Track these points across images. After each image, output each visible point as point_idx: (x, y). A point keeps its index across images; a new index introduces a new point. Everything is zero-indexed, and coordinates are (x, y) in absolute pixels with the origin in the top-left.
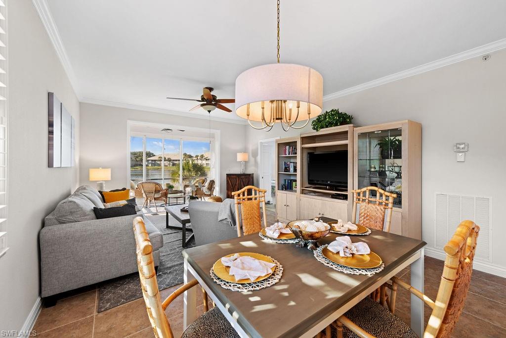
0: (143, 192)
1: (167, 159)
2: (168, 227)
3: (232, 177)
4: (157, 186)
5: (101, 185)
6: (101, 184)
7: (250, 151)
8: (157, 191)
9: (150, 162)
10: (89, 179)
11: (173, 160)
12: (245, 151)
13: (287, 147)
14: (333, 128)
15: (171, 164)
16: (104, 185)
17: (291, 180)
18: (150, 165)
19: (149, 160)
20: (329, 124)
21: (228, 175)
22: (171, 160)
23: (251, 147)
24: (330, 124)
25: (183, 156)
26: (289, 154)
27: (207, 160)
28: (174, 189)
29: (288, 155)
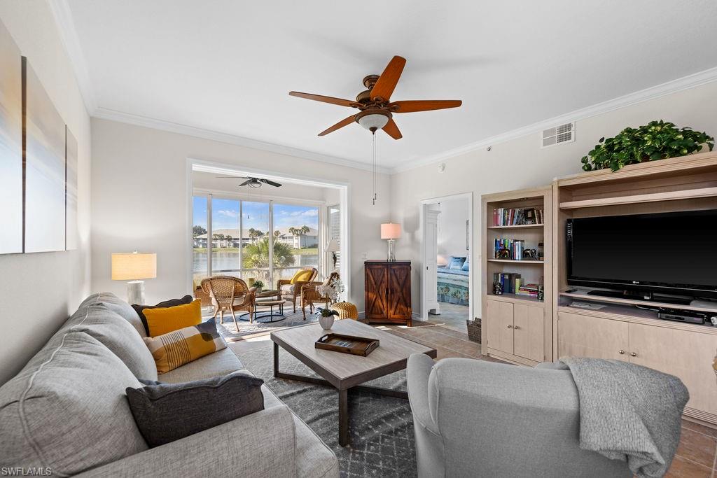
0: (211, 295)
1: (225, 237)
2: (278, 375)
3: (376, 267)
4: (239, 285)
5: (136, 290)
6: (137, 287)
7: (402, 222)
8: (238, 294)
9: (201, 241)
10: (110, 275)
11: (234, 239)
12: (390, 220)
13: (501, 211)
14: (668, 161)
15: (232, 244)
16: (143, 289)
17: (510, 275)
18: (201, 246)
19: (199, 239)
20: (654, 152)
21: (367, 264)
22: (231, 239)
23: (402, 214)
24: (660, 154)
25: (249, 233)
26: (504, 224)
27: (284, 238)
28: (263, 289)
29: (502, 226)
